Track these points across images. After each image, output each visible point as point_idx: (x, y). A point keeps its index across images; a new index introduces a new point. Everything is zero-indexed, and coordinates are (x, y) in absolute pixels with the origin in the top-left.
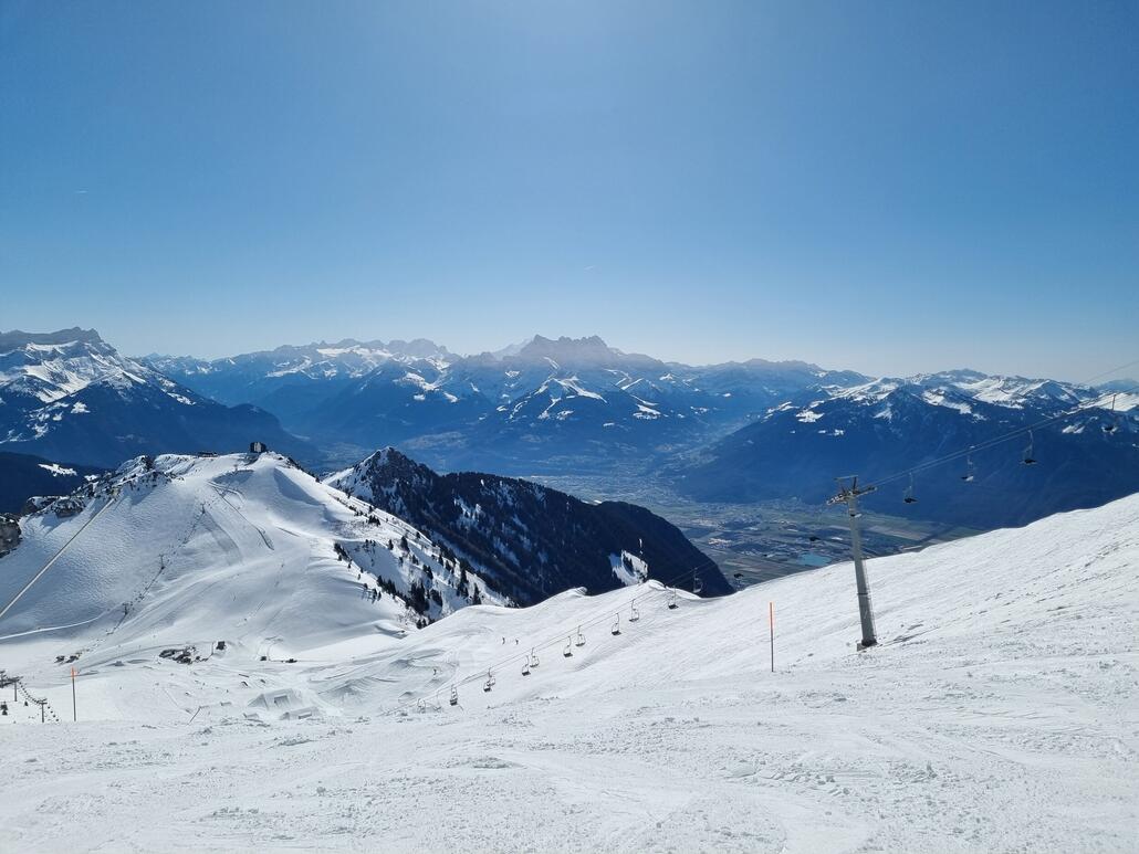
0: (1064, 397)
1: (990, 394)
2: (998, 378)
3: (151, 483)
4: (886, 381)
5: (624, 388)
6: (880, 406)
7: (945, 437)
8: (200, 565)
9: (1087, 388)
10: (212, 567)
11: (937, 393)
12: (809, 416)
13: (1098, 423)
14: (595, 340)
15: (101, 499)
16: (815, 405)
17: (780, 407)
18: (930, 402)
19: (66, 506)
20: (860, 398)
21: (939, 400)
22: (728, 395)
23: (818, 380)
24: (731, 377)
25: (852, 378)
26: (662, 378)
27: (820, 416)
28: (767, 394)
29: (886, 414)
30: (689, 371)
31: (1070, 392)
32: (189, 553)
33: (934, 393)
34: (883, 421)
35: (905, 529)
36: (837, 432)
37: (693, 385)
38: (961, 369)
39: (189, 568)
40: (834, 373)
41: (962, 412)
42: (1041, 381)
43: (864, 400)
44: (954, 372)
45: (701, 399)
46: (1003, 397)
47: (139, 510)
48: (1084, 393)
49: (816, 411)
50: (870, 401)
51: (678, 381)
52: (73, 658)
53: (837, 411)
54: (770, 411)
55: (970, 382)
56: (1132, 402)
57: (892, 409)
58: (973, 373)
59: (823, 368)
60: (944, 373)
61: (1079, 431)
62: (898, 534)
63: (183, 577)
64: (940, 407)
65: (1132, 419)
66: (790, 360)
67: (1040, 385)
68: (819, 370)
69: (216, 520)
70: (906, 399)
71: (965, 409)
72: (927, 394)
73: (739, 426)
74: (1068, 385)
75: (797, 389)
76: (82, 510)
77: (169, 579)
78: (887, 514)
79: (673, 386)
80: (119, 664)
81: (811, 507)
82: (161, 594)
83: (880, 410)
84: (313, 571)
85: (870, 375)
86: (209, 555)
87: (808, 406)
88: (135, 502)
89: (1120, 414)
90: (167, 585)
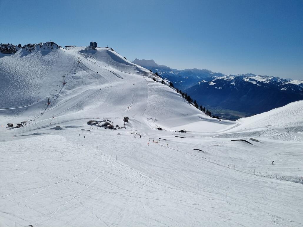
0: (279, 81)
1: (260, 79)
2: (260, 76)
3: (50, 47)
4: (231, 75)
5: (160, 74)
6: (232, 81)
7: (250, 90)
8: (84, 83)
9: (284, 79)
10: (92, 85)
11: (247, 78)
12: (212, 83)
13: (291, 88)
14: (152, 61)
15: (25, 49)
16: (214, 80)
17: (202, 81)
18: (245, 81)
19: (7, 48)
20: (226, 79)
21: (248, 80)
22: (187, 78)
23: (211, 75)
24: (188, 73)
25: (220, 75)
26: (170, 72)
27: (215, 83)
28: (198, 78)
29: (233, 83)
30: (177, 71)
31: (280, 80)
32: (78, 78)
33: (246, 78)
34: (232, 85)
35: (239, 114)
36: (220, 88)
37: (178, 75)
38: (250, 73)
39: (79, 84)
40: (215, 73)
41: (254, 84)
42: (272, 77)
43: (227, 80)
44: (248, 74)
45: (181, 79)
46: (264, 80)
47: (46, 57)
48: (283, 80)
49: (214, 82)
50: (229, 80)
51: (174, 73)
52: (19, 125)
53: (220, 82)
54: (199, 82)
55: (252, 77)
56: (300, 82)
57: (235, 82)
58: (253, 75)
59: (213, 72)
60: (245, 74)
61: (285, 90)
62: (237, 116)
63: (77, 88)
64: (248, 82)
65: (300, 87)
66: (204, 69)
67: (272, 78)
68: (211, 72)
69: (87, 66)
70: (239, 80)
71: (255, 83)
72: (244, 78)
73: (190, 86)
74: (279, 78)
75: (206, 77)
76: (15, 52)
77: (69, 89)
78: (233, 110)
79: (173, 75)
80: (58, 128)
81: (213, 108)
82: (67, 95)
83: (232, 82)
84: (153, 87)
85: (225, 74)
86: (88, 79)
87: (211, 81)
88: (44, 54)
89: (297, 85)
90: (69, 92)
